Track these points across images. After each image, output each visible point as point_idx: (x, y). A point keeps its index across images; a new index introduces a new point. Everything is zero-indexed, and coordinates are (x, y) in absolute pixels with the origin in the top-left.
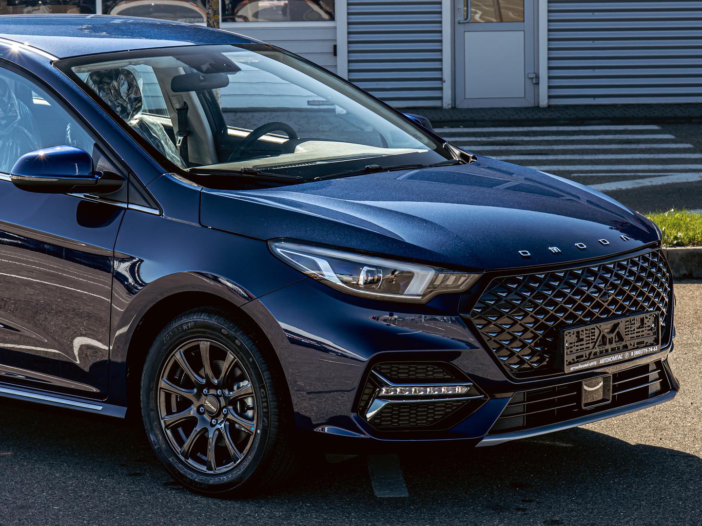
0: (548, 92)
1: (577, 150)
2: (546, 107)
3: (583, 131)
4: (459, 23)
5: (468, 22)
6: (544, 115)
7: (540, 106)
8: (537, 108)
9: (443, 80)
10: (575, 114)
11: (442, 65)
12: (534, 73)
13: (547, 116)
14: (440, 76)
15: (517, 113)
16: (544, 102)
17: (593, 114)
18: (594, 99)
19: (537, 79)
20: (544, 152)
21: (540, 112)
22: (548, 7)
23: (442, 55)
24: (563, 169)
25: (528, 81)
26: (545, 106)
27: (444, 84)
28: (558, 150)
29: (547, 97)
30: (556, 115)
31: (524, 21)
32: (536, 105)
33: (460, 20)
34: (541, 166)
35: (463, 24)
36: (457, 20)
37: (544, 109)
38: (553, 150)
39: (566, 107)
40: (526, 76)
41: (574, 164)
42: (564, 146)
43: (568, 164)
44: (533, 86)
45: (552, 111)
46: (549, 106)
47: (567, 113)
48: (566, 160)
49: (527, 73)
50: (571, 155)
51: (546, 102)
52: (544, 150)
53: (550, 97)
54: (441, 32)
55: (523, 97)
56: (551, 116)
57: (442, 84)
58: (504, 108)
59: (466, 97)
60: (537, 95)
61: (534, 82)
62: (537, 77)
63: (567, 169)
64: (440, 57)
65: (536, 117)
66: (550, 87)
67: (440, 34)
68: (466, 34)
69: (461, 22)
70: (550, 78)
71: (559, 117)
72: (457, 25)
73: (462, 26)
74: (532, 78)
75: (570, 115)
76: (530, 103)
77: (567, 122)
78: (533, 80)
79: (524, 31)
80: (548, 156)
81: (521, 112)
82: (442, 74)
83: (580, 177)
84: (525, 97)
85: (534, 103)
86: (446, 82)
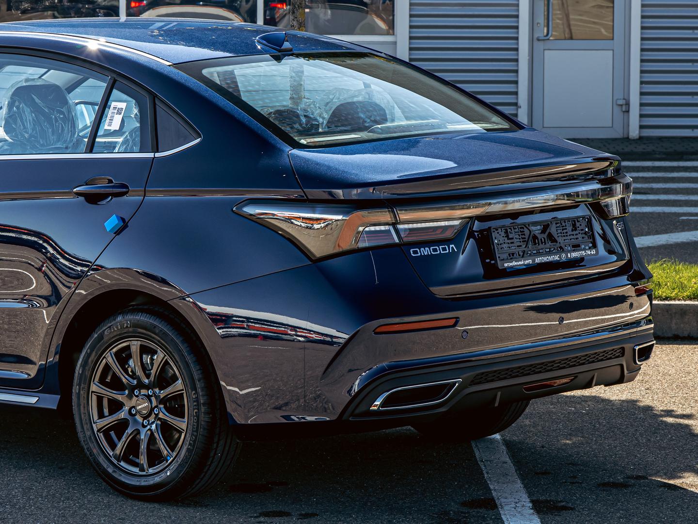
0: (640, 121)
1: (680, 189)
2: (637, 139)
3: (683, 167)
4: (538, 40)
5: (548, 39)
6: (636, 148)
7: (630, 137)
8: (627, 139)
9: (519, 105)
10: (671, 147)
11: (517, 87)
12: (624, 99)
13: (640, 148)
14: (514, 101)
15: (604, 145)
16: (634, 132)
17: (692, 147)
18: (693, 130)
19: (628, 106)
20: (642, 191)
21: (631, 144)
22: (642, 22)
23: (517, 76)
24: (669, 211)
25: (617, 109)
26: (635, 138)
27: (520, 110)
28: (658, 189)
29: (638, 127)
30: (650, 148)
31: (613, 39)
32: (626, 136)
33: (539, 37)
34: (643, 207)
35: (543, 41)
36: (536, 36)
37: (634, 140)
38: (652, 189)
39: (661, 139)
40: (614, 102)
41: (680, 206)
42: (664, 184)
43: (673, 206)
44: (622, 113)
45: (645, 144)
46: (641, 138)
47: (662, 146)
48: (671, 200)
49: (615, 99)
50: (674, 195)
51: (637, 132)
52: (642, 188)
53: (641, 127)
54: (517, 49)
55: (611, 126)
56: (644, 149)
57: (517, 110)
58: (588, 139)
59: (545, 126)
60: (626, 125)
61: (624, 110)
62: (628, 104)
63: (673, 211)
64: (516, 79)
65: (627, 150)
66: (641, 116)
67: (515, 52)
68: (546, 52)
69: (540, 38)
70: (642, 105)
71: (654, 151)
72: (536, 42)
73: (541, 43)
74: (621, 105)
75: (666, 149)
76: (618, 134)
77: (664, 156)
78: (622, 108)
79: (613, 50)
80: (648, 195)
81: (609, 144)
82: (517, 99)
83: (691, 220)
84: (612, 127)
85: (623, 133)
86: (522, 107)
